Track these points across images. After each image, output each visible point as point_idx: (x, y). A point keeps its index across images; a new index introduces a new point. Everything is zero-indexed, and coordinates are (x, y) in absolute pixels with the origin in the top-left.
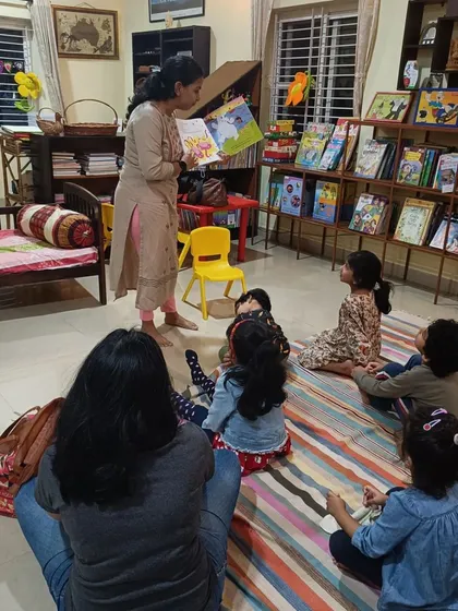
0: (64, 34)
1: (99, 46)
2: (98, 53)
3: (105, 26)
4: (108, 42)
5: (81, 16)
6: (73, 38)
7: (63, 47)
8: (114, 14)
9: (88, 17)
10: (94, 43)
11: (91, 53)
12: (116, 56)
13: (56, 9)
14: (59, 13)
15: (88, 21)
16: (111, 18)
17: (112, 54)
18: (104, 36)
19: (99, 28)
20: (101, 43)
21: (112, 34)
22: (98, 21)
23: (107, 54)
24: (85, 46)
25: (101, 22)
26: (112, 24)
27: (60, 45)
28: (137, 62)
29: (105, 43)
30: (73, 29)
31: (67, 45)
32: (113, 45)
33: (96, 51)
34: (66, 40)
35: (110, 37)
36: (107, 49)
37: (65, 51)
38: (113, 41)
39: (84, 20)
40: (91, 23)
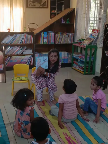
0: (30, 1)
2: (41, 6)
4: (45, 3)
6: (33, 2)
10: (40, 3)
17: (46, 6)
18: (43, 1)
20: (42, 3)
23: (44, 6)
24: (37, 4)
27: (28, 4)
28: (52, 9)
29: (44, 3)
31: (31, 4)
32: (46, 4)
33: (40, 6)
34: (30, 2)
35: (45, 1)
36: (44, 5)
37: (30, 6)
38: (46, 2)
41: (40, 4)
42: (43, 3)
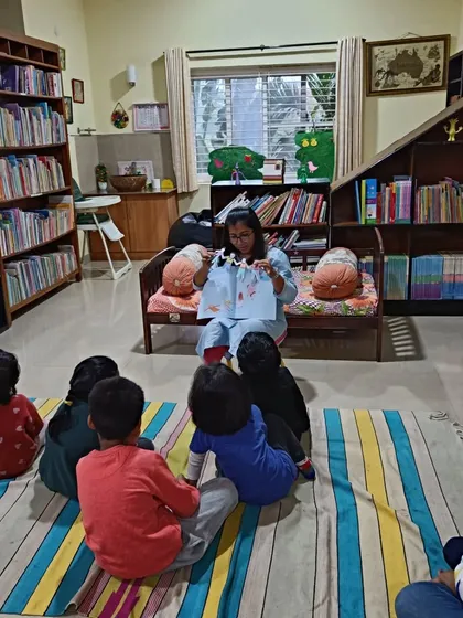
0: (380, 71)
1: (422, 77)
2: (421, 85)
3: (433, 54)
4: (434, 72)
5: (401, 48)
6: (388, 73)
7: (377, 84)
8: (446, 39)
9: (410, 48)
10: (415, 75)
11: (412, 86)
12: (441, 88)
13: (368, 47)
14: (376, 50)
15: (410, 52)
16: (441, 44)
17: (438, 84)
18: (429, 65)
19: (423, 55)
20: (425, 73)
21: (441, 62)
22: (423, 50)
23: (432, 85)
24: (405, 80)
25: (428, 50)
26: (441, 51)
27: (373, 83)
29: (431, 73)
30: (391, 64)
31: (383, 82)
32: (441, 75)
33: (417, 83)
34: (381, 76)
35: (438, 66)
36: (433, 80)
37: (379, 89)
38: (441, 69)
39: (405, 52)
40: (415, 53)
41: (418, 77)
42: (427, 74)
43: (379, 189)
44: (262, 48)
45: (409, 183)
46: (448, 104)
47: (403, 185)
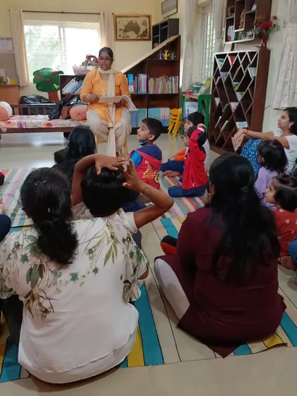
0: (120, 30)
1: (140, 34)
2: (139, 38)
3: (144, 24)
4: (145, 32)
5: (130, 19)
6: (125, 31)
7: (120, 36)
8: (149, 17)
10: (137, 33)
11: (135, 38)
12: (149, 39)
13: (116, 17)
14: (118, 19)
15: (134, 22)
16: (147, 19)
17: (147, 38)
18: (142, 29)
19: (140, 23)
20: (141, 32)
21: (148, 27)
22: (140, 21)
23: (144, 38)
24: (132, 34)
25: (142, 21)
26: (148, 22)
27: (118, 35)
30: (125, 27)
31: (122, 35)
32: (148, 34)
34: (121, 32)
35: (147, 29)
36: (145, 36)
37: (121, 38)
38: (148, 31)
39: (132, 22)
40: (136, 23)
43: (134, 79)
44: (62, 13)
45: (146, 76)
46: (153, 48)
47: (143, 77)
